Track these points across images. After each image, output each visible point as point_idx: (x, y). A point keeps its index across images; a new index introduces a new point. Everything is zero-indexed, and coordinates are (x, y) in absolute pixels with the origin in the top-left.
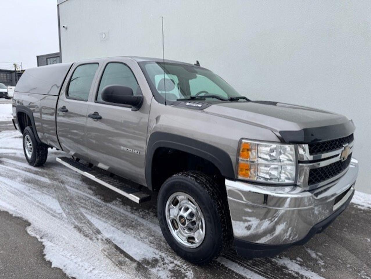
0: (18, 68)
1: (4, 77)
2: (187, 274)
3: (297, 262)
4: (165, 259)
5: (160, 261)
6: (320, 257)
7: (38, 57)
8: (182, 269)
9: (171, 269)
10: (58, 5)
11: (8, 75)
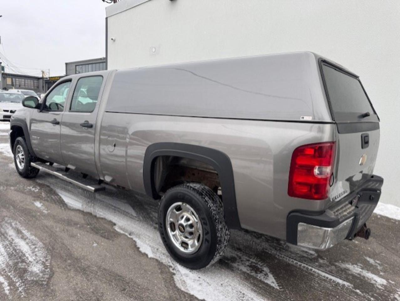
0: (46, 74)
1: (31, 84)
2: (263, 269)
3: (358, 267)
4: (242, 257)
5: (238, 258)
6: (379, 264)
7: (66, 64)
8: (258, 266)
9: (250, 265)
10: (107, 18)
11: (36, 81)
